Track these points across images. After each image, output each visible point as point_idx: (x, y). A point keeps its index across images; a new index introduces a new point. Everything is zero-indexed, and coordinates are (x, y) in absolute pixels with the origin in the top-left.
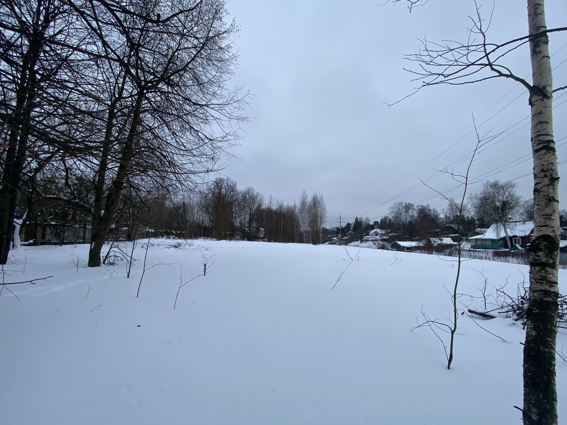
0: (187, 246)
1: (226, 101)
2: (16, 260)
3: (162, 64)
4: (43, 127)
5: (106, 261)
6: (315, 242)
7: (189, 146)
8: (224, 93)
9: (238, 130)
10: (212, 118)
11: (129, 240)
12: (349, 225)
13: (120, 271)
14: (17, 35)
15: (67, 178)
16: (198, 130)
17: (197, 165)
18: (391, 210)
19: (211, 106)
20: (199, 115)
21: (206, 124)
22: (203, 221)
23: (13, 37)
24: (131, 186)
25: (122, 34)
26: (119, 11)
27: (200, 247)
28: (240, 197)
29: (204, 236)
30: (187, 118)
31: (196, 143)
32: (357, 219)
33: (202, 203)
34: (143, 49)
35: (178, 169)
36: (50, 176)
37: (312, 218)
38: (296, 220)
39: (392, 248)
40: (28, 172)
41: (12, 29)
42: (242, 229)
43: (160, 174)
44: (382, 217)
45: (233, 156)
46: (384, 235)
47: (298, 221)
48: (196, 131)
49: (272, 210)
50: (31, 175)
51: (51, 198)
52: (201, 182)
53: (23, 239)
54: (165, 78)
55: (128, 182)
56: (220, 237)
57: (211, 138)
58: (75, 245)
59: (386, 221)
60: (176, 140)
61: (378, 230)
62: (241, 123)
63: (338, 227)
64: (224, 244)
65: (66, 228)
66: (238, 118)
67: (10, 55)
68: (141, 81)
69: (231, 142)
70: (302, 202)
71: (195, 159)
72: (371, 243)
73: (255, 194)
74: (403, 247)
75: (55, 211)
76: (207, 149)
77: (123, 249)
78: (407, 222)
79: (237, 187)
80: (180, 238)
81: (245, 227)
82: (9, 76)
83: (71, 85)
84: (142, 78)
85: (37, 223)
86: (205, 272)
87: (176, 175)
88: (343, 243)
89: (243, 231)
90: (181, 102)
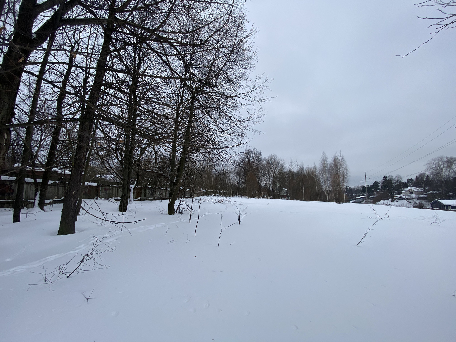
0: (227, 202)
1: (250, 89)
2: (131, 210)
3: (205, 74)
4: (142, 128)
5: (178, 211)
6: (339, 200)
7: (225, 129)
8: (249, 83)
9: (260, 110)
10: (240, 105)
11: (191, 197)
12: (376, 183)
13: (185, 218)
14: (125, 75)
15: (156, 158)
16: (231, 115)
17: (231, 141)
18: (429, 166)
19: (239, 96)
20: (231, 105)
21: (236, 109)
22: (237, 183)
23: (123, 77)
24: (190, 161)
25: (180, 60)
26: (178, 45)
27: (236, 203)
28: (265, 163)
29: (238, 194)
30: (223, 108)
31: (230, 125)
32: (385, 177)
33: (236, 170)
34: (194, 67)
35: (218, 146)
36: (147, 158)
37: (334, 178)
38: (316, 180)
39: (432, 207)
40: (136, 157)
41: (122, 72)
42: (268, 189)
43: (208, 151)
44: (417, 175)
45: (257, 131)
46: (421, 193)
47: (319, 181)
48: (229, 116)
49: (293, 173)
50: (137, 158)
51: (148, 171)
52: (234, 154)
53: (135, 197)
54: (208, 83)
55: (189, 158)
56: (250, 196)
57: (240, 120)
58: (161, 200)
59: (422, 178)
60: (216, 126)
61: (413, 188)
62: (262, 104)
63: (364, 186)
64: (254, 201)
65: (156, 190)
66: (260, 100)
67: (123, 88)
68: (193, 89)
69: (255, 120)
70: (323, 164)
71: (229, 137)
72: (405, 201)
73: (277, 159)
74: (447, 206)
75: (151, 180)
76: (237, 129)
77: (187, 203)
78: (451, 179)
79: (261, 155)
80: (223, 196)
81: (270, 187)
82: (123, 101)
83: (155, 100)
84: (194, 86)
85: (141, 187)
86: (239, 221)
87: (217, 150)
88: (370, 202)
89: (269, 191)
90: (218, 98)
